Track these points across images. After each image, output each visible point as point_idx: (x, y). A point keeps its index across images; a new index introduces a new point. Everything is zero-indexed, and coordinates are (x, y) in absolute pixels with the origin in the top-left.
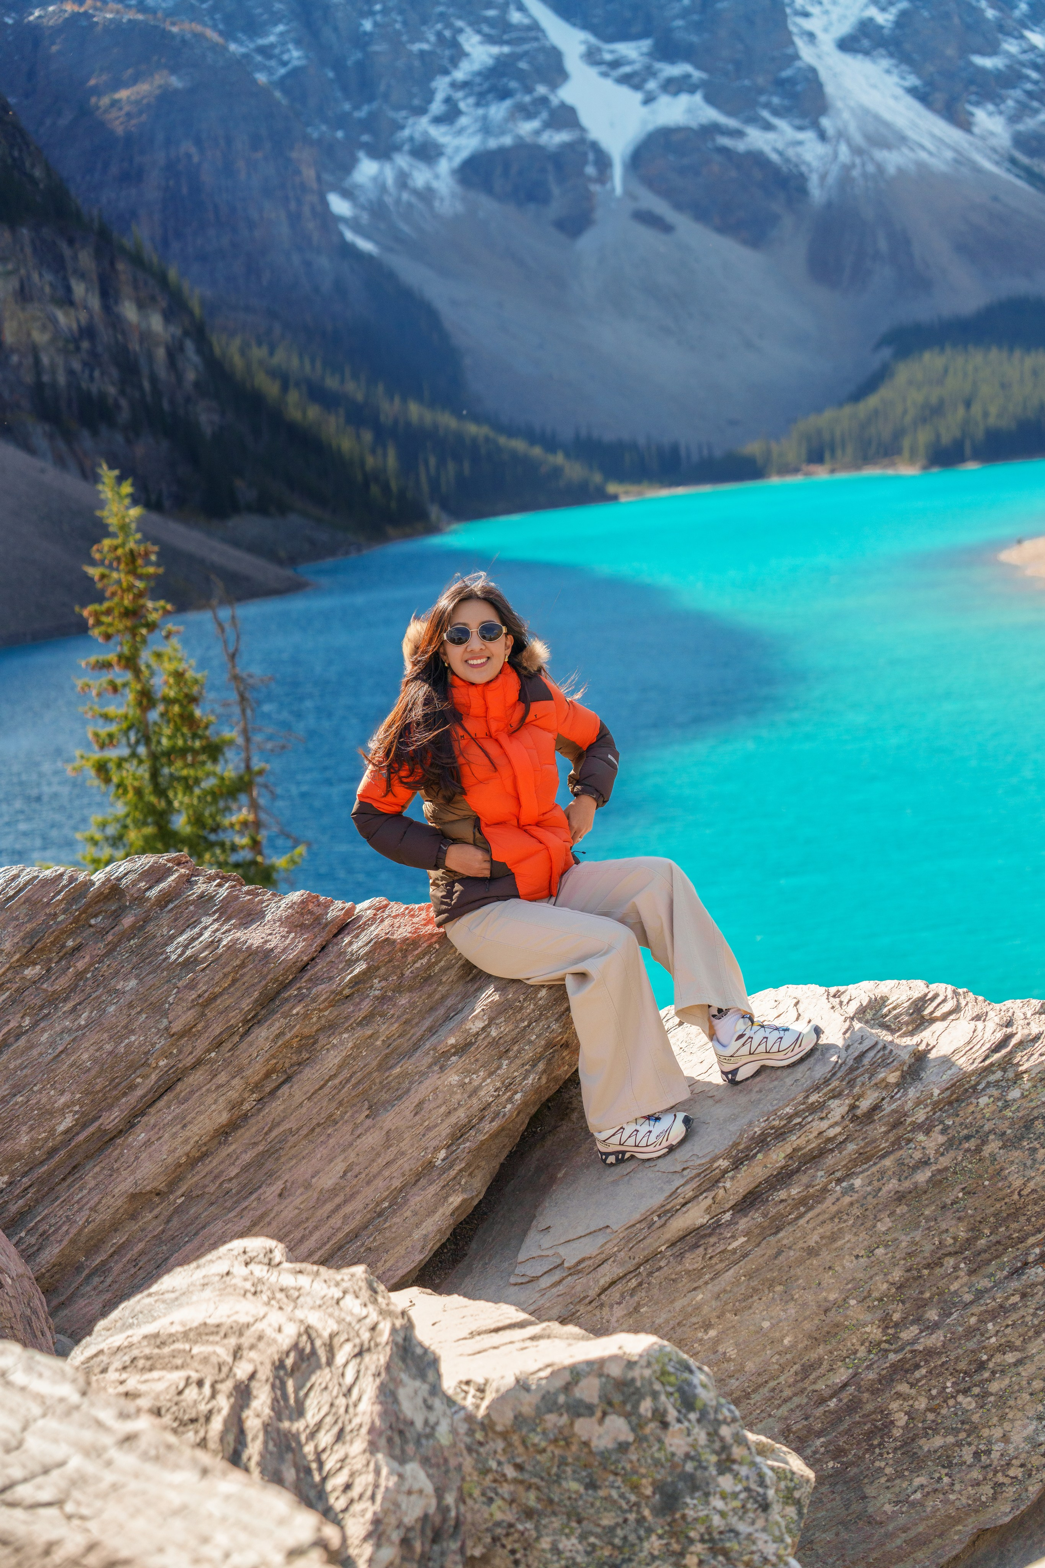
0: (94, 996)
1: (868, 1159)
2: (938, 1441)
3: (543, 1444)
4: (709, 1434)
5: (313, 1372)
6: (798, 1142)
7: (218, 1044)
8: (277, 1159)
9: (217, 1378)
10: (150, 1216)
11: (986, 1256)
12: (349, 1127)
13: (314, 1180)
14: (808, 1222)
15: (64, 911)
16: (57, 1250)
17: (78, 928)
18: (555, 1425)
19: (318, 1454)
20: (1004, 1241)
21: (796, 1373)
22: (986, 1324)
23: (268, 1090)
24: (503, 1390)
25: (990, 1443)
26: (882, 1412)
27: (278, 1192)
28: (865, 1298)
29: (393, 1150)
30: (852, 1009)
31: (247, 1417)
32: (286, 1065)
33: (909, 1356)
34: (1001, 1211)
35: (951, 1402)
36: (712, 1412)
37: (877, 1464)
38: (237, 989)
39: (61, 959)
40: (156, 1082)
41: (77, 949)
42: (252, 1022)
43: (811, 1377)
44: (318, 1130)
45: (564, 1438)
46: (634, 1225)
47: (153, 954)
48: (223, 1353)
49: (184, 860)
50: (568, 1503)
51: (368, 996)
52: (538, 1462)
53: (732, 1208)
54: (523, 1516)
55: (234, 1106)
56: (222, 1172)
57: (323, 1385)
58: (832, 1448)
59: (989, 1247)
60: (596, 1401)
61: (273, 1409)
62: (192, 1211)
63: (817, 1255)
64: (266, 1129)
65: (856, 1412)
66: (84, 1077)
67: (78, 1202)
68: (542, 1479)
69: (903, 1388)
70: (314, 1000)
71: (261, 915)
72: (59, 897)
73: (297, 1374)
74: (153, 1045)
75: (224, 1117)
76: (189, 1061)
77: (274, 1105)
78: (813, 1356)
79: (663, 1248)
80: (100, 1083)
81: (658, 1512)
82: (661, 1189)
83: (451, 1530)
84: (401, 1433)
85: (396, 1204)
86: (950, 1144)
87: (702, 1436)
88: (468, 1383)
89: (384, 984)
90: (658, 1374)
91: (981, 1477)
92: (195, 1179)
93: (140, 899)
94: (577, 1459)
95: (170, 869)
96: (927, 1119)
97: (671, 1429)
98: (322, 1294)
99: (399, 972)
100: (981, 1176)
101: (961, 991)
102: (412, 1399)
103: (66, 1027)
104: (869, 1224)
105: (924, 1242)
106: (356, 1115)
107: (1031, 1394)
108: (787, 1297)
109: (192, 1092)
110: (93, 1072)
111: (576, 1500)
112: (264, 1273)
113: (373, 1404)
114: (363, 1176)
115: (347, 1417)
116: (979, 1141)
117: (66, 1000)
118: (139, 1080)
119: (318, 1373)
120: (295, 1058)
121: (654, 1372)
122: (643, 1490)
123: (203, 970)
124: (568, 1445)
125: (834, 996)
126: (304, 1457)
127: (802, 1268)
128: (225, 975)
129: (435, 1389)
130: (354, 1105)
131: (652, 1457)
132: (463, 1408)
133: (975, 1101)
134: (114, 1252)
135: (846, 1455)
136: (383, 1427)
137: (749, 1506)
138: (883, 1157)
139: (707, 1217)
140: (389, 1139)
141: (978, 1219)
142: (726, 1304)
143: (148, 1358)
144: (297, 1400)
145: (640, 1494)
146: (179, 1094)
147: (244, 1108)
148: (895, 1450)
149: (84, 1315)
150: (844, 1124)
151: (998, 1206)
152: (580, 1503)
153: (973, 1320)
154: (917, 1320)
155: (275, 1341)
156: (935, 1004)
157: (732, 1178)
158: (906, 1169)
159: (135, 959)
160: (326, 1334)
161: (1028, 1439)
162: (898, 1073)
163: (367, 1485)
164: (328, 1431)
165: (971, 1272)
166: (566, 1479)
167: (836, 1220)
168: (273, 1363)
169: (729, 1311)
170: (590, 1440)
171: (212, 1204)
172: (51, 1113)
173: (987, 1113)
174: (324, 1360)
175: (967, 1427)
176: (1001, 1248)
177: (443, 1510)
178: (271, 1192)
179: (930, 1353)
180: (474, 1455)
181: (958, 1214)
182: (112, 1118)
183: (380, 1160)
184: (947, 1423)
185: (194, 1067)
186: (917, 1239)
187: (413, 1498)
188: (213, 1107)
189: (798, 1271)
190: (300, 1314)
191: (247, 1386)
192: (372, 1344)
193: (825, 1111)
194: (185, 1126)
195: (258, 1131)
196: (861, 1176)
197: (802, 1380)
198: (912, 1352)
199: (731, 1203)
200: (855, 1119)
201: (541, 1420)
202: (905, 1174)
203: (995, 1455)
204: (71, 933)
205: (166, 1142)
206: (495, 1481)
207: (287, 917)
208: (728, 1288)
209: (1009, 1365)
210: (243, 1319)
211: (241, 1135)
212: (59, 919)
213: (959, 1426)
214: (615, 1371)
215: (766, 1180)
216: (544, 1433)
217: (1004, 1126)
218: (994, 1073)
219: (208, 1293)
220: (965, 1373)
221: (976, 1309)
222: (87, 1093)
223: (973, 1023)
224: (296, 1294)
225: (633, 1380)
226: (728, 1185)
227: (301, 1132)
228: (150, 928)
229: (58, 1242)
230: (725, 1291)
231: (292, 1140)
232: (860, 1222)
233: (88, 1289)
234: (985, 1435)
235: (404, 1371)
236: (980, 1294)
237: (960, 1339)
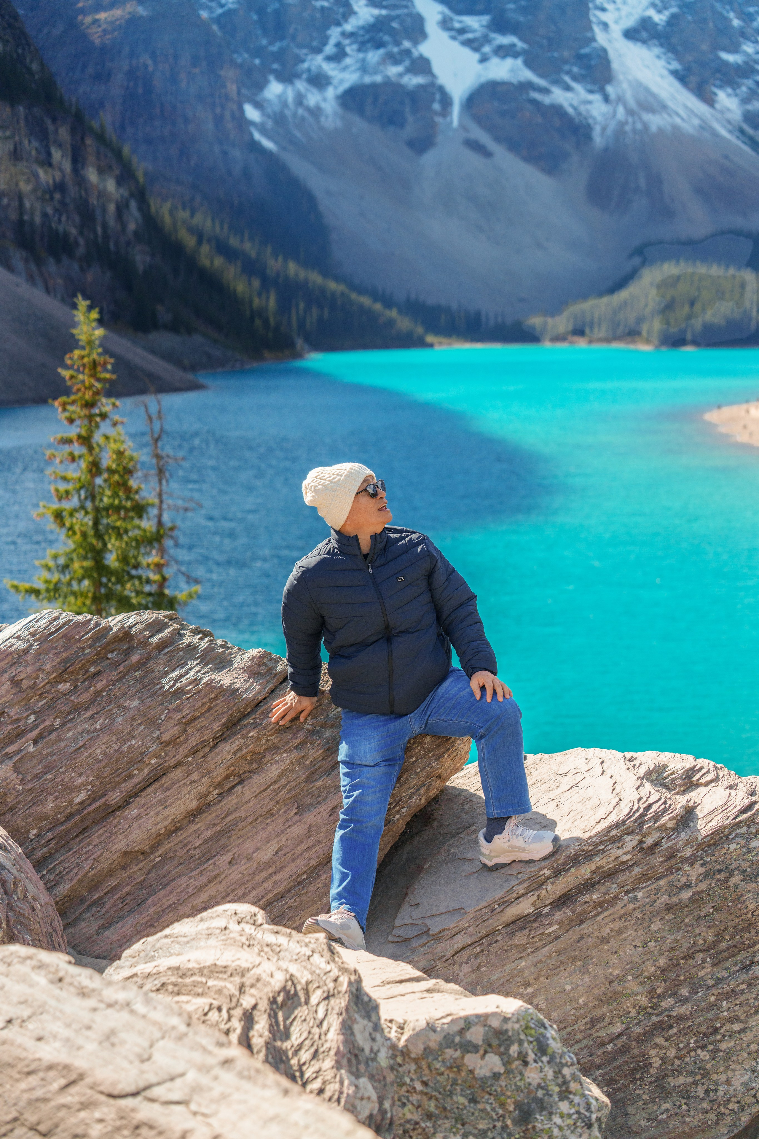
0: (107, 709)
1: (649, 879)
2: (681, 1080)
3: (442, 1069)
4: (555, 1072)
5: (296, 1008)
6: (601, 862)
7: (194, 752)
8: (230, 837)
9: (229, 1006)
10: (136, 868)
11: (725, 955)
12: (281, 820)
13: (255, 855)
14: (603, 919)
15: (90, 647)
16: (69, 886)
17: (99, 659)
18: (451, 1057)
19: (301, 1066)
20: (739, 946)
21: (586, 1024)
22: (721, 1001)
23: (226, 787)
24: (418, 1029)
25: (717, 1084)
26: (644, 1056)
27: (229, 860)
28: (639, 976)
29: (313, 839)
30: (642, 771)
31: (253, 1036)
32: (241, 772)
33: (666, 1019)
34: (739, 925)
35: (693, 1054)
36: (558, 1057)
37: (637, 1092)
38: (211, 715)
39: (85, 680)
40: (148, 775)
41: (97, 674)
42: (220, 739)
43: (597, 1027)
44: (260, 819)
45: (457, 1066)
46: (481, 909)
47: (152, 684)
48: (231, 987)
49: (174, 617)
50: (456, 1111)
51: (303, 728)
52: (438, 1081)
53: (550, 904)
54: (425, 1118)
55: (202, 797)
56: (189, 842)
57: (303, 1018)
58: (607, 1077)
59: (728, 949)
60: (480, 1043)
61: (270, 1032)
62: (166, 868)
63: (608, 942)
64: (223, 815)
65: (626, 1055)
66: (96, 766)
67: (85, 853)
68: (440, 1093)
69: (660, 1041)
70: (264, 728)
71: (230, 663)
72: (87, 636)
73: (284, 1008)
74: (148, 748)
75: (194, 804)
76: (173, 762)
77: (230, 798)
78: (599, 1012)
79: (500, 927)
80: (108, 771)
81: (517, 1122)
82: (501, 886)
83: (387, 1126)
84: (356, 1056)
85: (311, 877)
86: (707, 875)
87: (550, 1073)
88: (391, 1021)
89: (314, 721)
90: (523, 1028)
91: (709, 1107)
92: (170, 845)
93: (145, 643)
94: (465, 1081)
95: (167, 623)
96: (692, 855)
97: (529, 1066)
98: (297, 951)
99: (325, 713)
100: (726, 899)
101: (719, 766)
102: (362, 1032)
103: (86, 729)
104: (646, 924)
105: (683, 941)
106: (288, 812)
107: (749, 1054)
108: (584, 970)
109: (173, 784)
110: (103, 763)
111: (462, 1109)
112: (252, 931)
113: (338, 1034)
114: (290, 855)
115: (321, 1042)
116: (728, 875)
117: (86, 709)
118: (136, 772)
119: (299, 1009)
120: (247, 767)
121: (521, 1026)
122: (508, 1107)
123: (188, 699)
124: (459, 1071)
125: (629, 760)
126: (291, 1067)
127: (596, 950)
128: (203, 704)
129: (377, 1027)
130: (287, 805)
131: (515, 1084)
132: (389, 1039)
133: (727, 846)
134: (108, 891)
135: (616, 1083)
136: (345, 1051)
137: (578, 1124)
138: (659, 879)
139: (533, 909)
140: (310, 830)
141: (722, 928)
142: (541, 970)
143: (175, 985)
144: (285, 1027)
145: (505, 1109)
146: (163, 784)
147: (208, 798)
148: (651, 1083)
149: (84, 934)
150: (634, 853)
151: (737, 921)
152: (465, 1112)
153: (713, 998)
154: (674, 995)
155: (269, 983)
156: (701, 774)
157: (553, 883)
158: (675, 889)
159: (138, 686)
160: (303, 981)
161: (744, 1084)
162: (674, 821)
163: (335, 1091)
164: (307, 1051)
165: (714, 965)
166: (456, 1094)
167: (623, 920)
168: (269, 999)
169: (543, 976)
170: (474, 1069)
171: (181, 864)
172: (71, 789)
173: (735, 855)
174: (303, 1000)
175: (702, 1072)
176: (736, 950)
177: (383, 1112)
178: (223, 860)
179: (681, 1018)
180: (395, 1072)
181: (708, 924)
182: (114, 797)
183: (302, 845)
184: (689, 1068)
185: (176, 766)
186: (678, 938)
187: (364, 1102)
188: (187, 796)
189: (593, 953)
190: (284, 964)
191: (251, 1014)
192: (336, 991)
193: (621, 843)
194: (166, 807)
195: (218, 816)
196: (643, 891)
197: (590, 1029)
198: (668, 1016)
199: (551, 900)
200: (642, 850)
201: (442, 1052)
202: (674, 892)
203: (720, 1093)
204: (93, 663)
205: (151, 818)
206: (408, 1091)
207: (249, 667)
208: (544, 960)
209: (735, 1032)
210: (245, 965)
211: (205, 818)
212: (86, 652)
213: (697, 1070)
214: (495, 1023)
215: (576, 887)
216: (443, 1061)
217: (745, 865)
218: (741, 827)
219: (212, 942)
220: (704, 1034)
221: (715, 991)
222: (98, 777)
223: (728, 790)
224: (278, 949)
225: (507, 1031)
226: (549, 887)
227: (248, 820)
228: (151, 664)
229: (69, 880)
230: (541, 961)
231: (241, 824)
232: (639, 922)
233: (88, 915)
234: (714, 1079)
235: (357, 1013)
236: (719, 981)
237: (702, 1011)
